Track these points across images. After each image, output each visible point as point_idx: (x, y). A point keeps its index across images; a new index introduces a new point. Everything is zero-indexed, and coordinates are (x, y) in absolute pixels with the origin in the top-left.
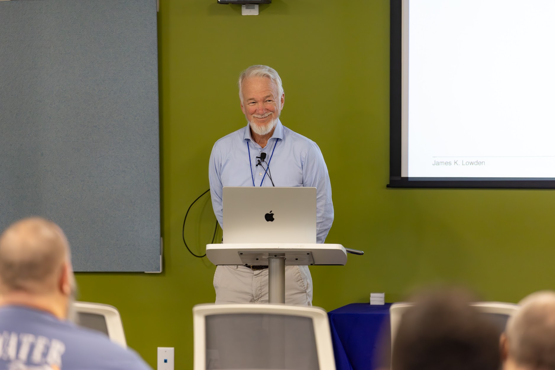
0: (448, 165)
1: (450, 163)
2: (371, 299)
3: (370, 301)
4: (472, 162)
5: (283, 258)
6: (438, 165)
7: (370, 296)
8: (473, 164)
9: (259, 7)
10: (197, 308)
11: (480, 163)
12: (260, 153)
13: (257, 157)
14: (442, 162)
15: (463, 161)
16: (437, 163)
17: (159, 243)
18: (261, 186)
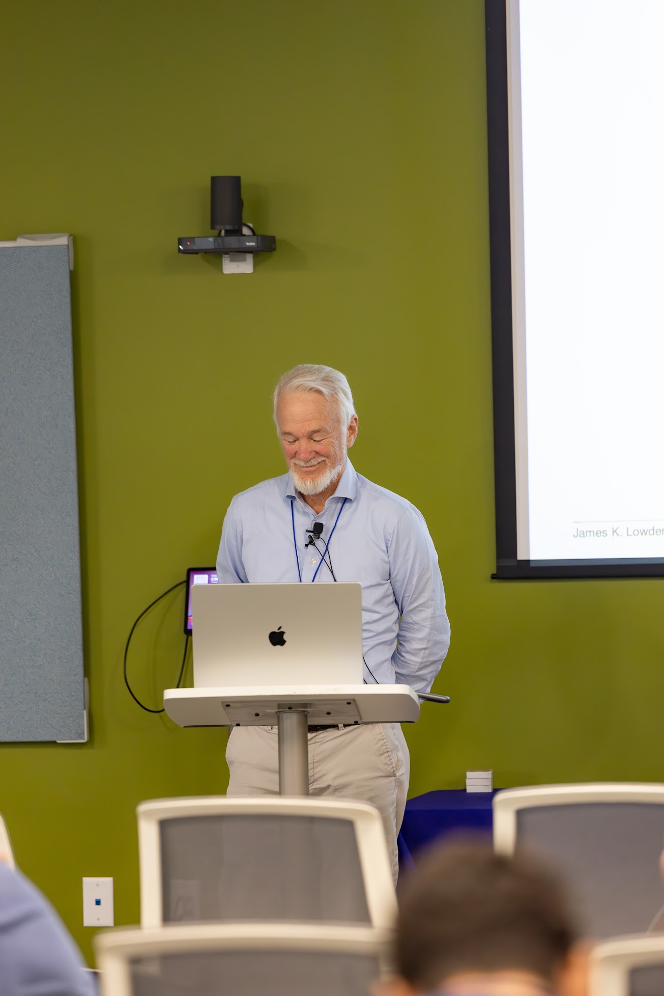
0: (602, 537)
1: (604, 533)
2: (468, 782)
3: (465, 786)
4: (644, 530)
5: (304, 711)
6: (584, 536)
7: (465, 777)
8: (646, 534)
9: (254, 257)
10: (145, 807)
11: (658, 531)
12: (311, 524)
13: (308, 531)
14: (590, 532)
15: (627, 528)
16: (582, 533)
17: (81, 689)
18: (313, 581)
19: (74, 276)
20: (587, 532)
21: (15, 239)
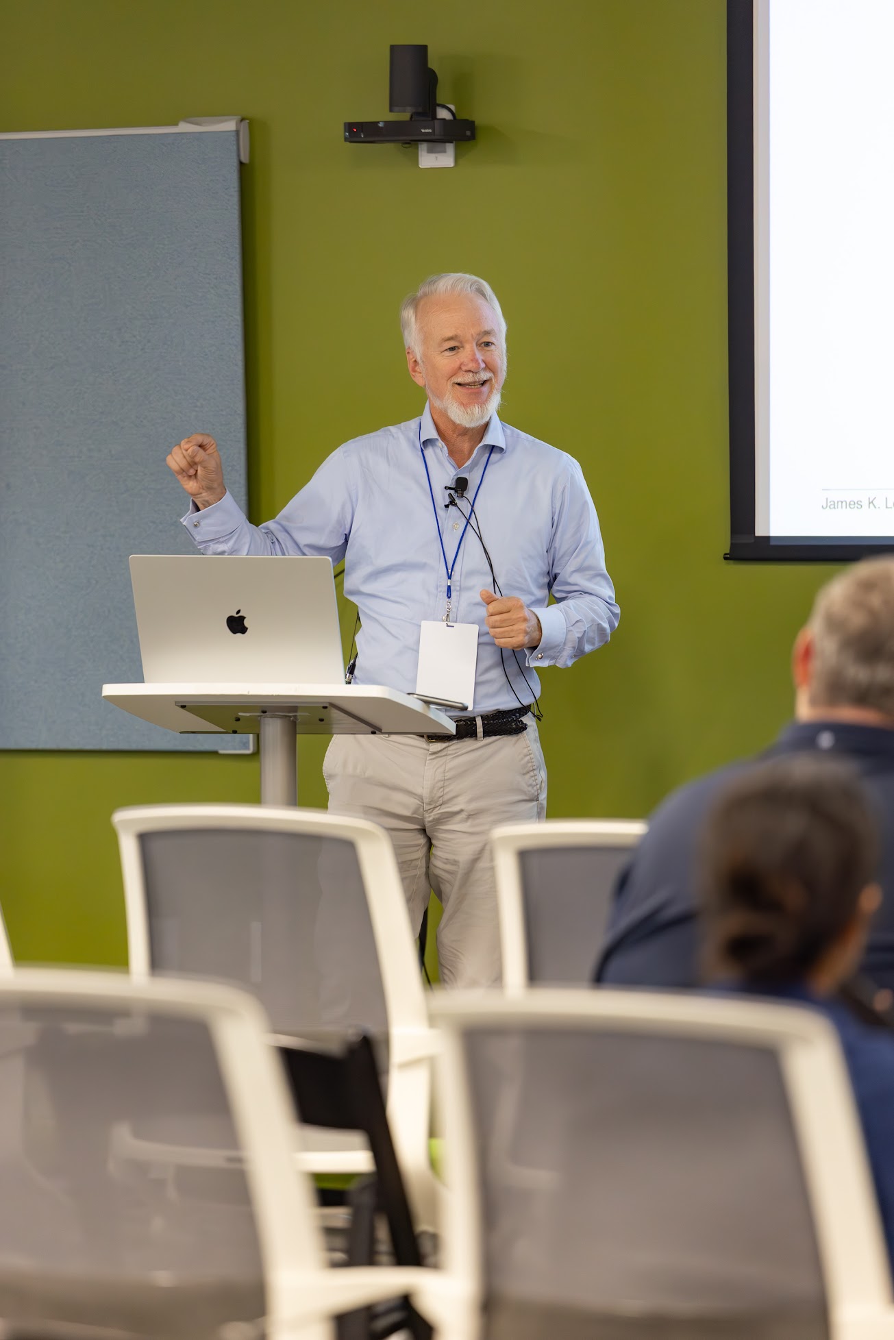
0: (856, 508)
1: (859, 504)
9: (455, 147)
12: (452, 479)
13: (447, 488)
14: (842, 502)
15: (887, 499)
16: (832, 503)
19: (245, 171)
20: (838, 502)
21: (176, 124)
